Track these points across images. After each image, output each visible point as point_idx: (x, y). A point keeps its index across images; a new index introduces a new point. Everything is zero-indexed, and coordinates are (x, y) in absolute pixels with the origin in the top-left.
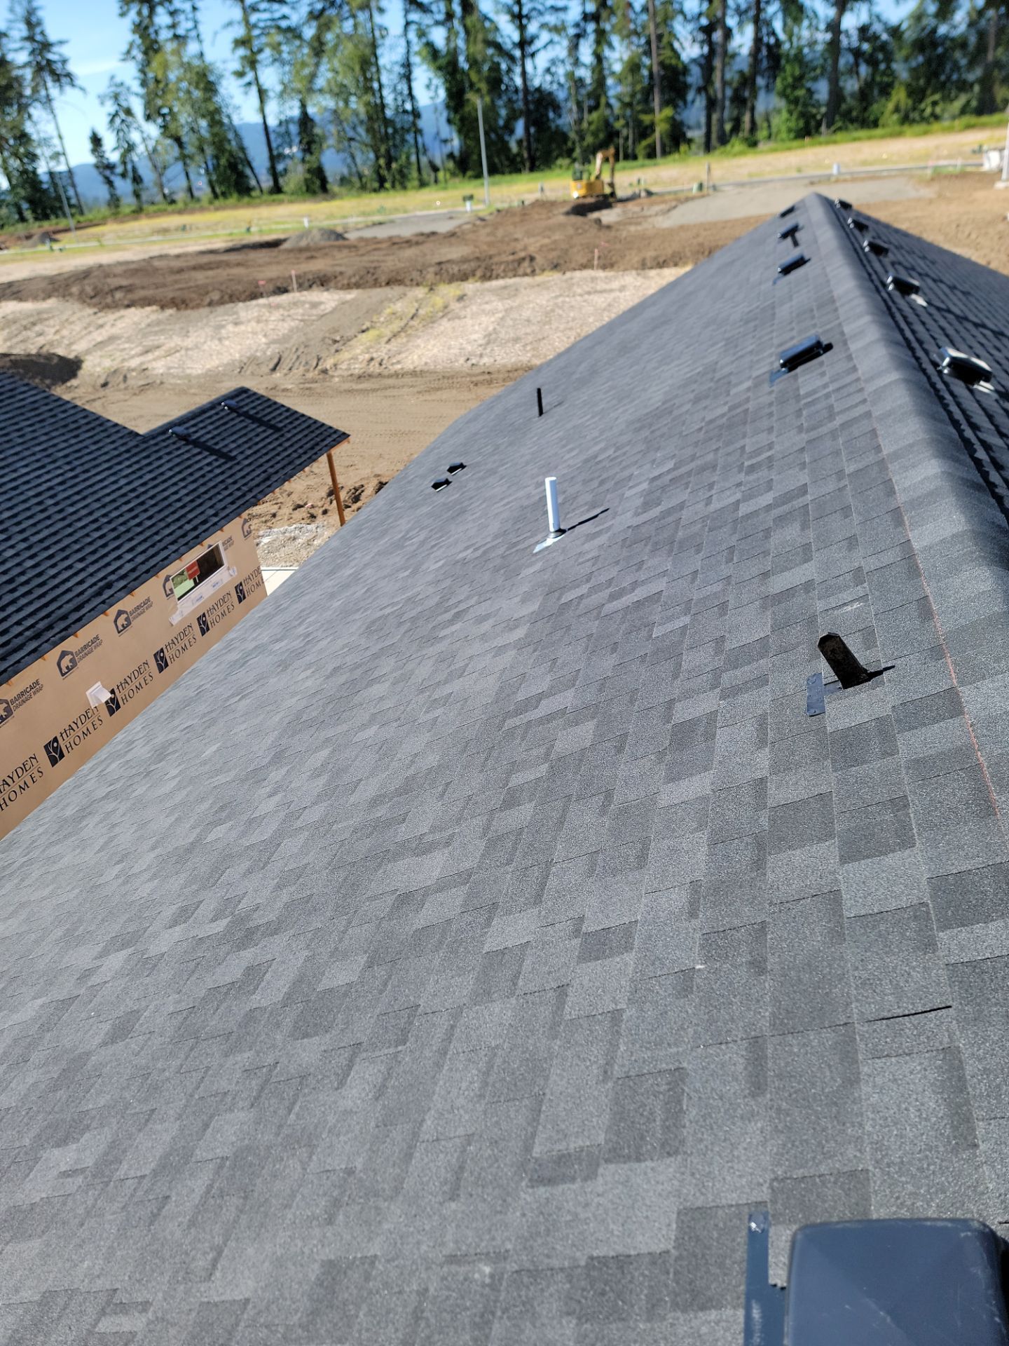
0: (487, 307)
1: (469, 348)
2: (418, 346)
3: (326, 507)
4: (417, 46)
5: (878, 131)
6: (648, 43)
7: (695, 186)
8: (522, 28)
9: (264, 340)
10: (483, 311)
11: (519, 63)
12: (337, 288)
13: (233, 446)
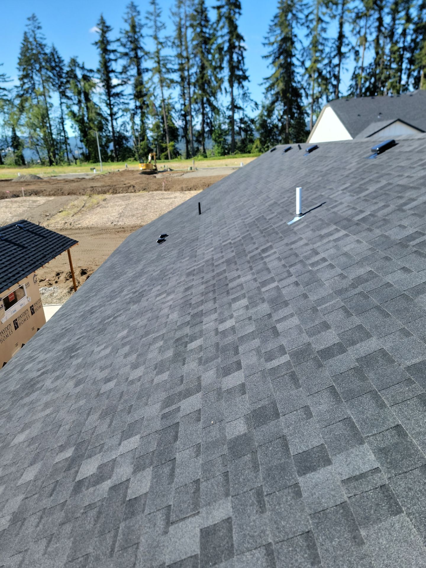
0: (118, 203)
1: (112, 218)
2: (87, 218)
3: (57, 280)
4: (66, 111)
5: (251, 154)
6: (163, 118)
7: (189, 169)
8: (111, 109)
9: (10, 215)
10: (116, 205)
11: (110, 122)
12: (43, 196)
13: (25, 242)
